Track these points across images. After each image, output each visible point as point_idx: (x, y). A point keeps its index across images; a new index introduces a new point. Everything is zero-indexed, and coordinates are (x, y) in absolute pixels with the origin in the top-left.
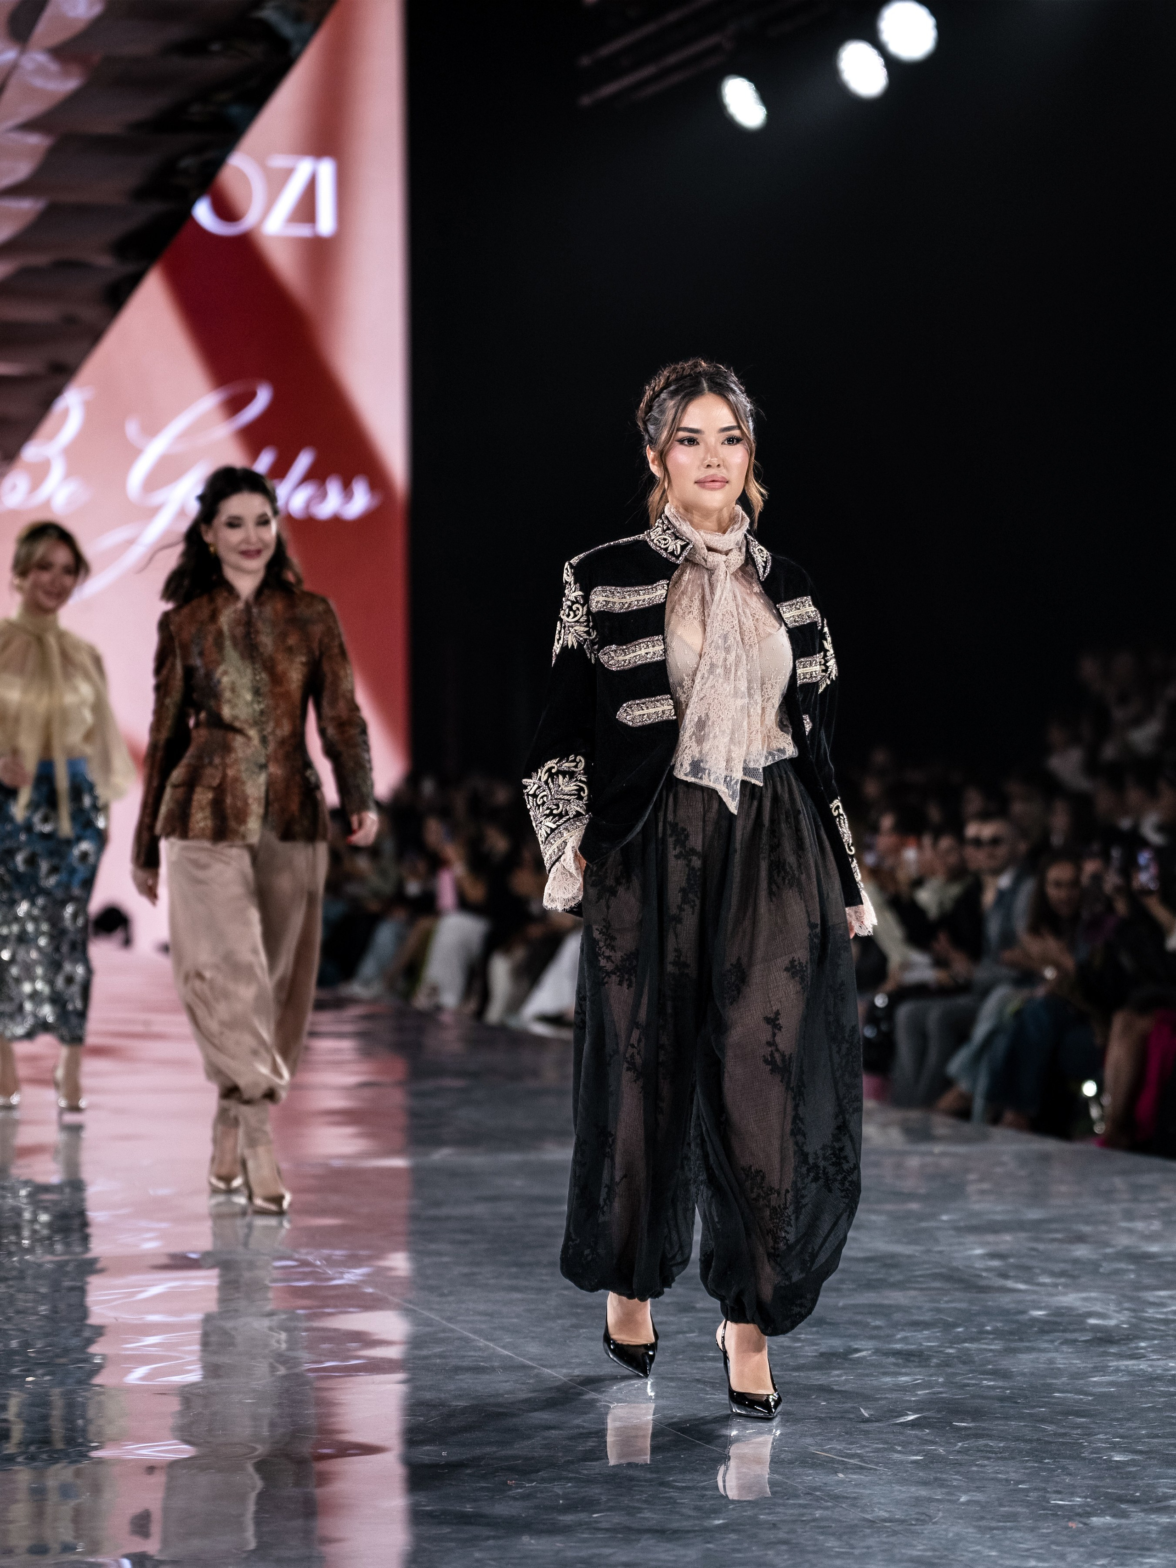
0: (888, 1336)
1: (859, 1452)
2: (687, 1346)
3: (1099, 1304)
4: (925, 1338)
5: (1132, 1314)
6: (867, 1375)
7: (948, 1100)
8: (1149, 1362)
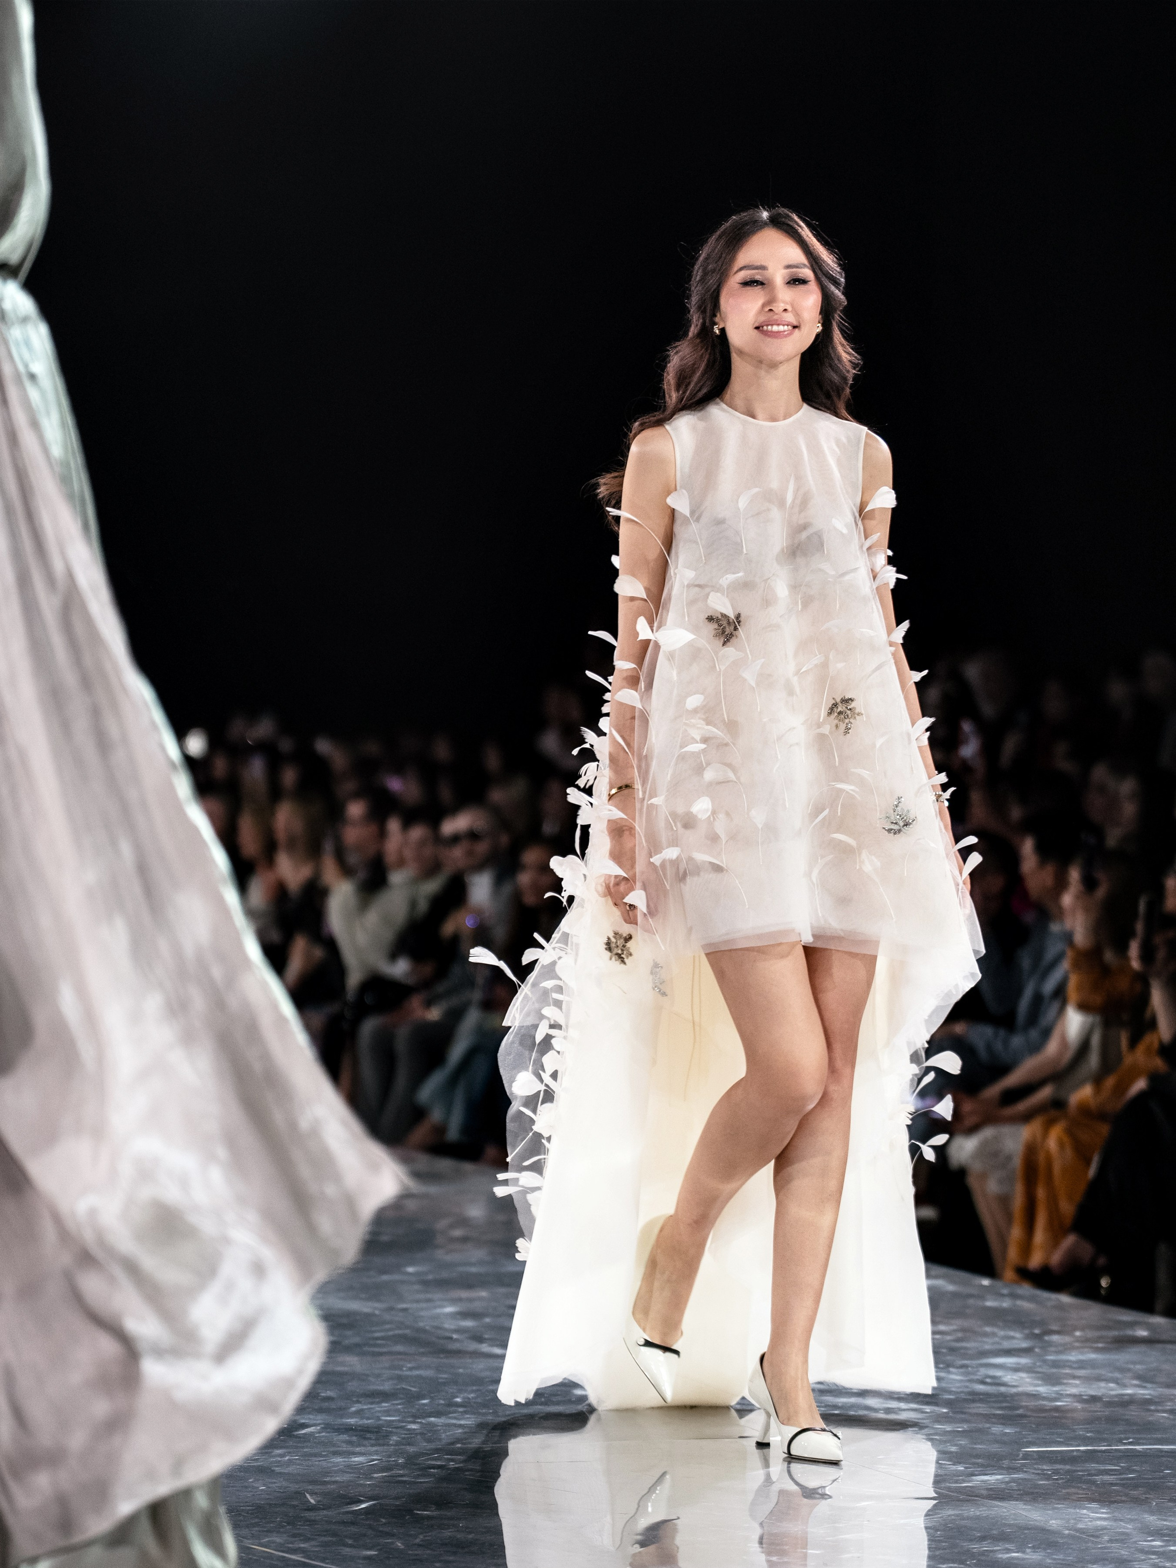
0: (340, 1409)
1: (302, 1545)
4: (385, 1411)
6: (315, 1455)
7: (420, 1133)
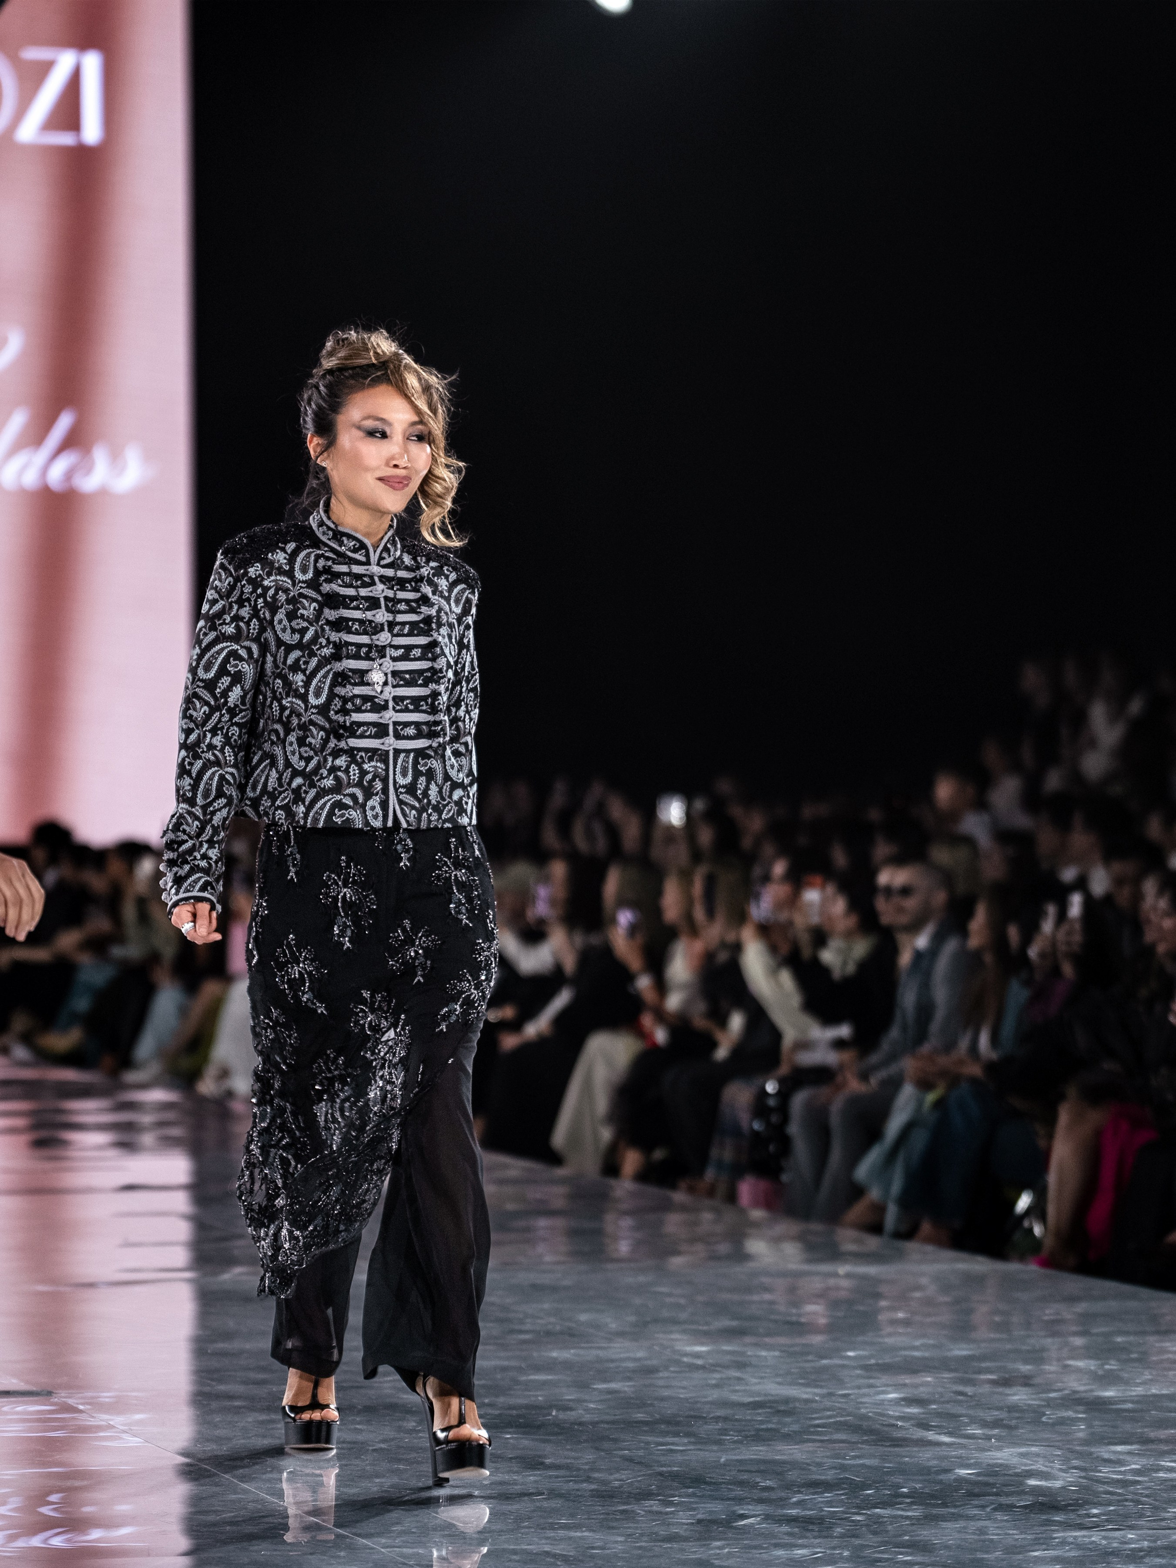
0: (781, 1499)
2: (534, 1511)
3: (1041, 1461)
4: (828, 1502)
5: (1083, 1474)
7: (858, 1211)
8: (1103, 1533)
